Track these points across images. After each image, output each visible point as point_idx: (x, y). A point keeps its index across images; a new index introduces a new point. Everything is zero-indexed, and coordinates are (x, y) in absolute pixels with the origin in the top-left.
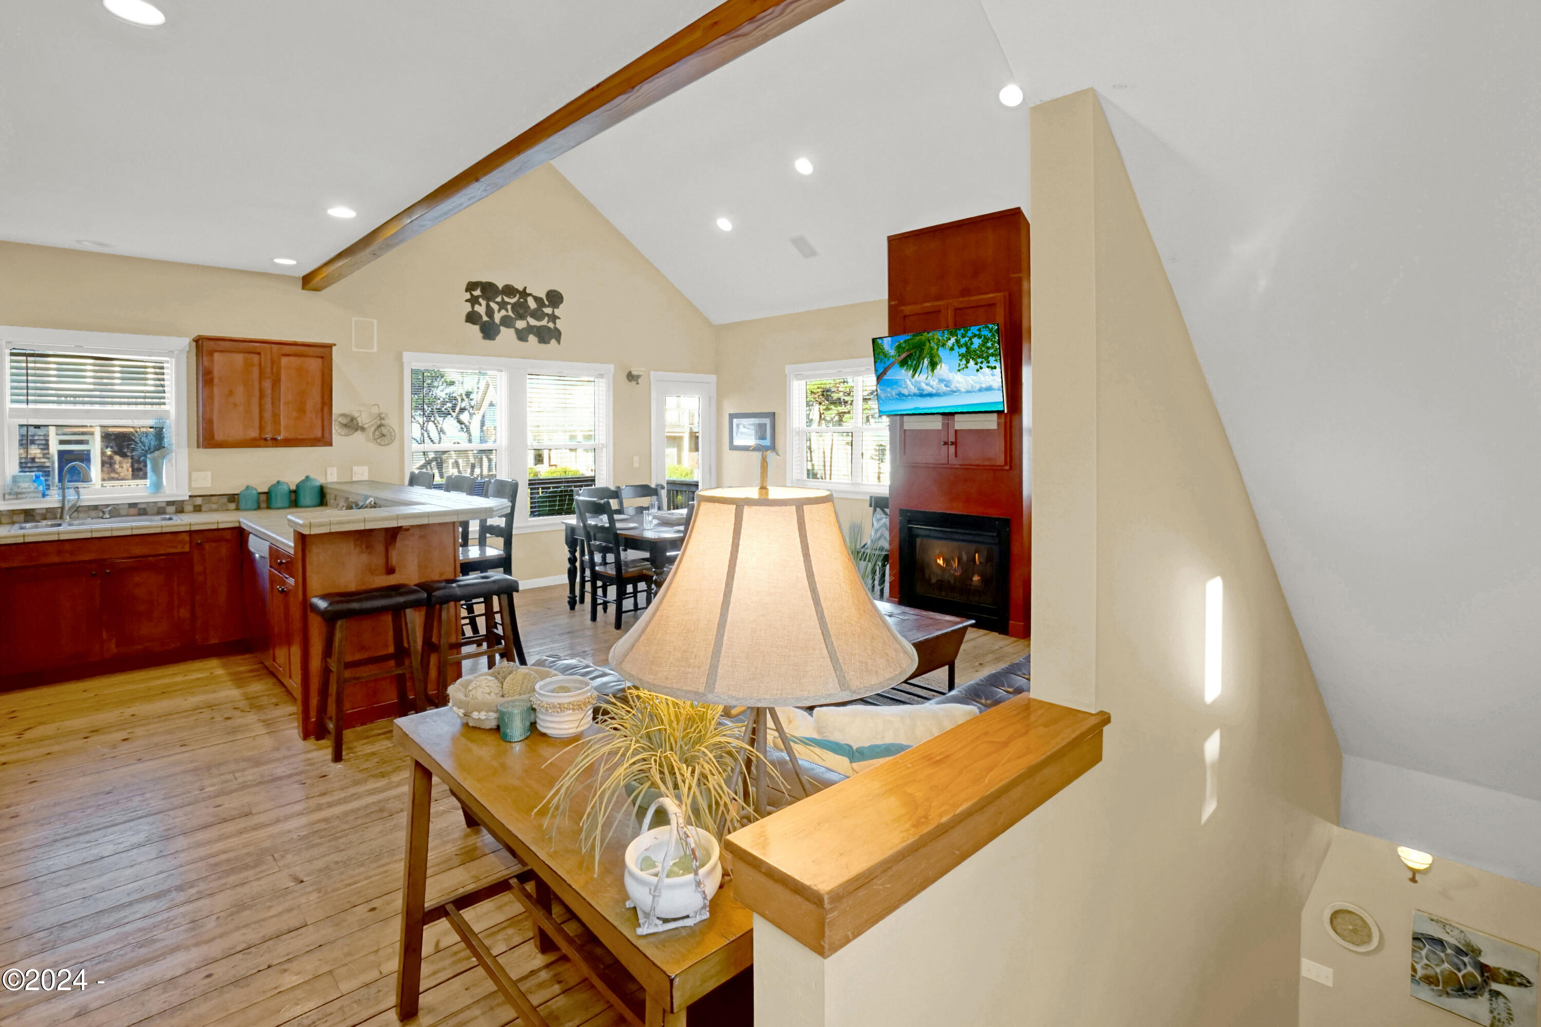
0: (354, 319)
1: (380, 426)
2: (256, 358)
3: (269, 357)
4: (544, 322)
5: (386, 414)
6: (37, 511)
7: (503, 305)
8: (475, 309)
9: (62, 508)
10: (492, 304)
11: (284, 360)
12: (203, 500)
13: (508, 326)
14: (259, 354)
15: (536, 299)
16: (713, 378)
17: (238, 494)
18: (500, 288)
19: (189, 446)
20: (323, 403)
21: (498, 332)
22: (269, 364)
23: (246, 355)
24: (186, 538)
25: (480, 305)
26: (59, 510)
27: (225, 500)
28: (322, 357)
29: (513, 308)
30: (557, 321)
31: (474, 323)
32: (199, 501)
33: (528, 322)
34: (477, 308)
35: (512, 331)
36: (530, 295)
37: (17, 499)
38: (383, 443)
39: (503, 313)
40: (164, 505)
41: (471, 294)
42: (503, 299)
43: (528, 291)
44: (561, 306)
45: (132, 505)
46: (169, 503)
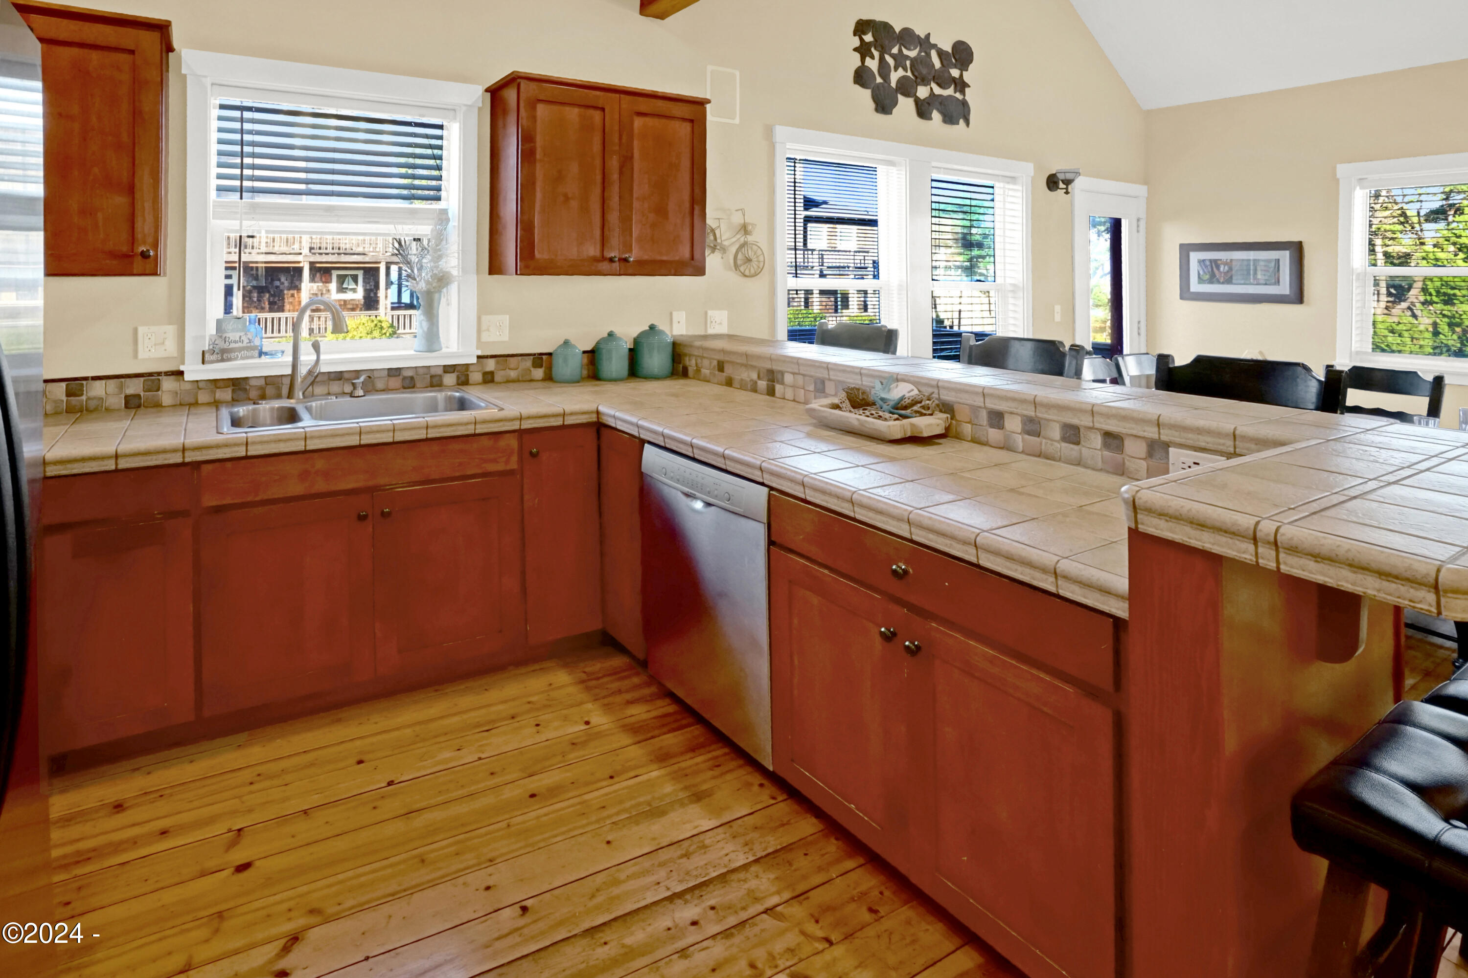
0: (710, 68)
1: (744, 245)
2: (597, 115)
3: (617, 116)
4: (950, 92)
5: (754, 225)
6: (253, 383)
7: (899, 60)
8: (866, 64)
9: (293, 376)
10: (888, 58)
11: (638, 122)
12: (497, 363)
13: (906, 94)
14: (603, 109)
15: (941, 54)
16: (1141, 190)
17: (550, 354)
18: (897, 30)
19: (478, 272)
20: (693, 202)
21: (896, 103)
22: (616, 128)
23: (582, 110)
24: (514, 443)
25: (873, 57)
26: (287, 381)
27: (528, 363)
28: (692, 121)
29: (912, 66)
30: (967, 90)
31: (863, 85)
32: (491, 365)
33: (931, 89)
34: (869, 62)
35: (910, 101)
36: (934, 46)
37: (223, 360)
38: (747, 273)
39: (901, 72)
40: (440, 371)
41: (862, 40)
42: (900, 50)
43: (933, 40)
44: (971, 67)
45: (394, 372)
46: (449, 369)
